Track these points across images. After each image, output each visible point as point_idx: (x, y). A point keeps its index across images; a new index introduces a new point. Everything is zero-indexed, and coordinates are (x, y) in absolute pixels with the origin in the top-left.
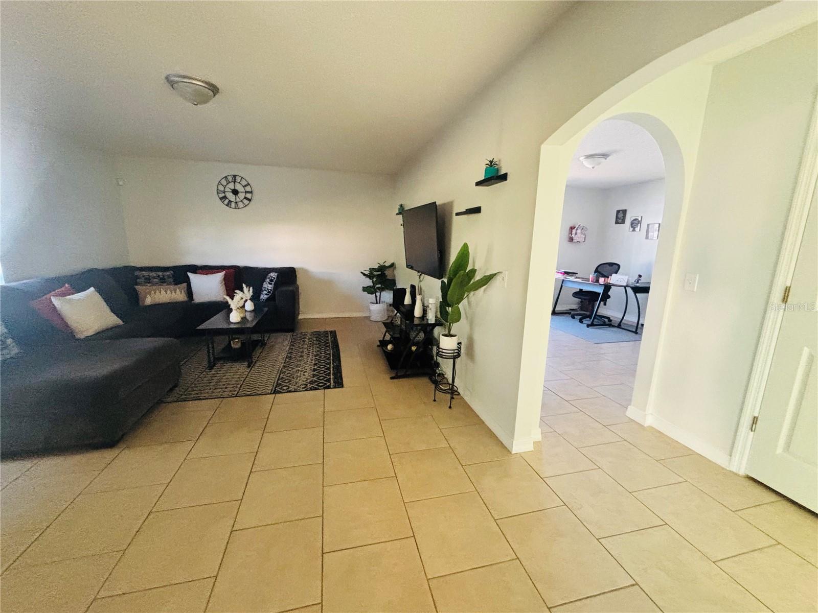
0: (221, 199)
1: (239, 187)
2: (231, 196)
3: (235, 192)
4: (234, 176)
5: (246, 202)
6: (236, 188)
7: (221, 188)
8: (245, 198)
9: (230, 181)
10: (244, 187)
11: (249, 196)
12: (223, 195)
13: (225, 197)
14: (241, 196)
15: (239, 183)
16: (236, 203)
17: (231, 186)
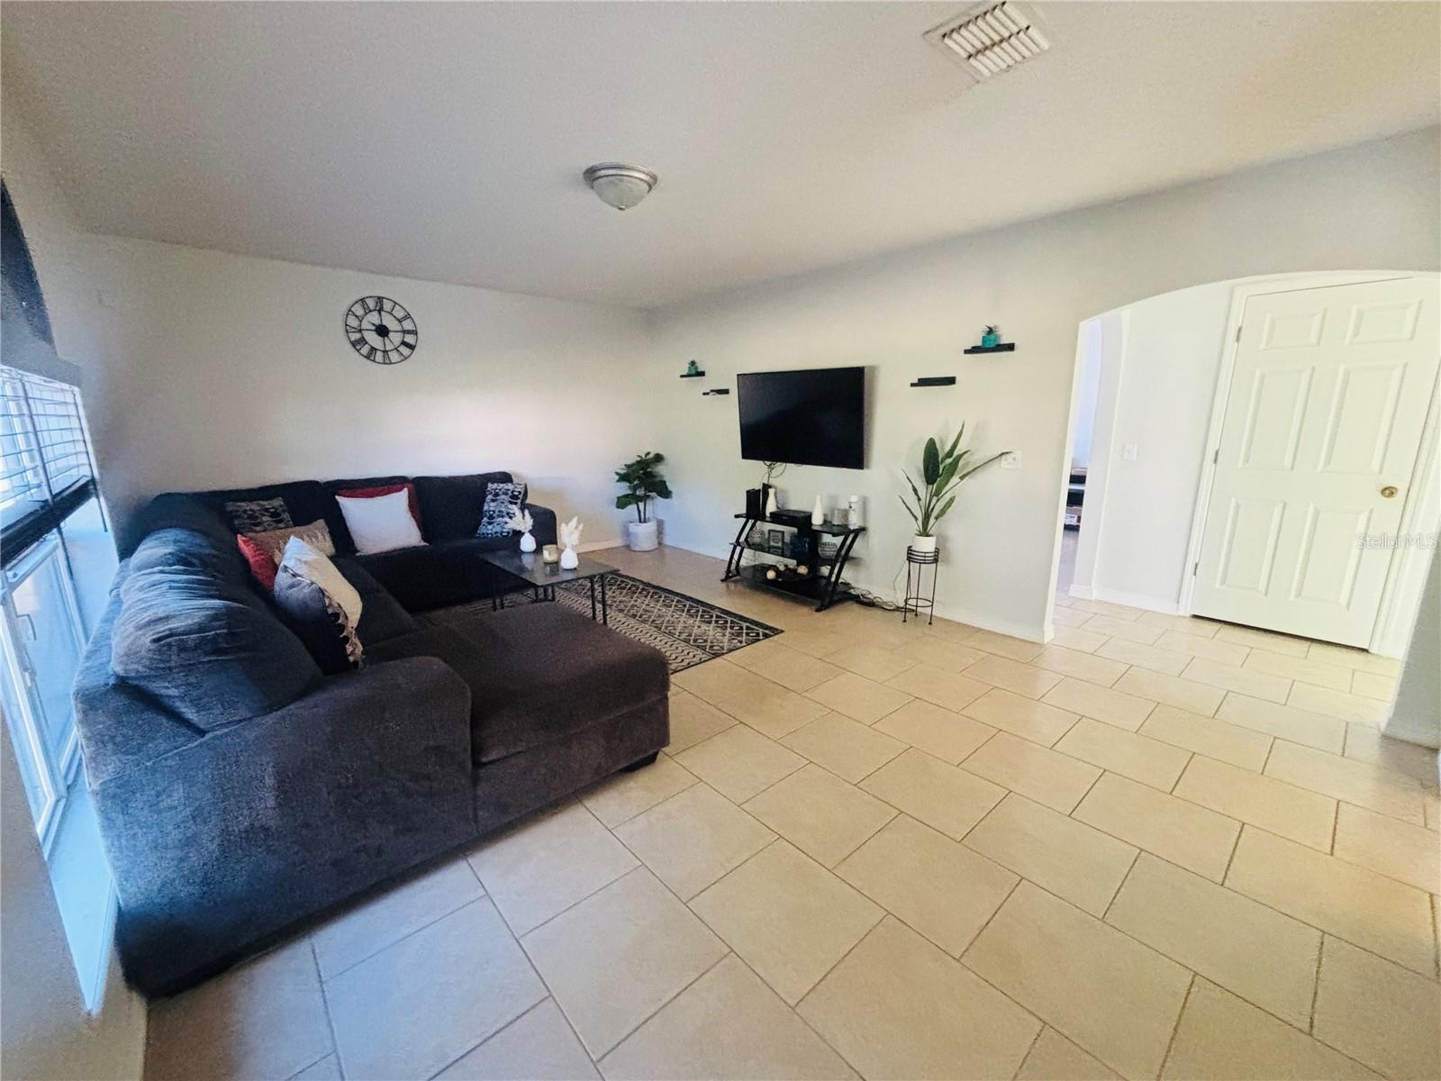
0: (354, 344)
1: (388, 322)
2: (373, 339)
3: (382, 331)
4: (380, 299)
5: (404, 350)
6: (385, 323)
7: (353, 322)
8: (404, 343)
9: (372, 308)
10: (400, 321)
11: (410, 339)
12: (358, 336)
13: (363, 341)
14: (396, 338)
15: (390, 313)
16: (385, 352)
17: (374, 318)
